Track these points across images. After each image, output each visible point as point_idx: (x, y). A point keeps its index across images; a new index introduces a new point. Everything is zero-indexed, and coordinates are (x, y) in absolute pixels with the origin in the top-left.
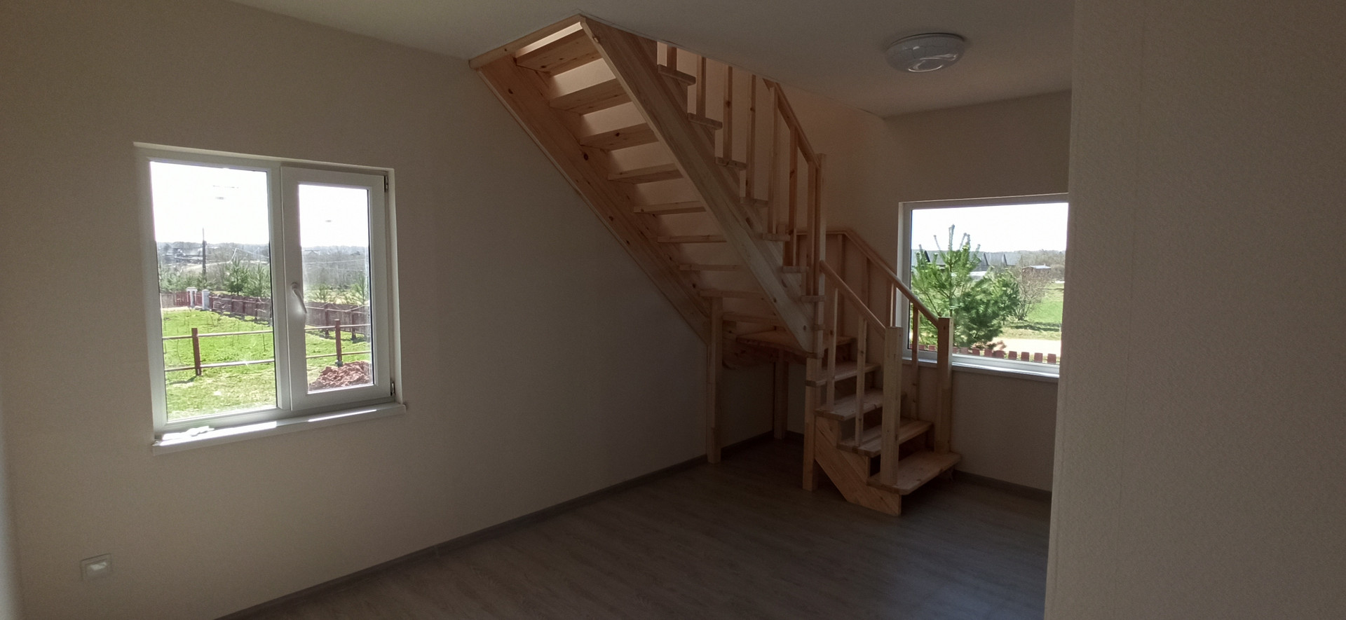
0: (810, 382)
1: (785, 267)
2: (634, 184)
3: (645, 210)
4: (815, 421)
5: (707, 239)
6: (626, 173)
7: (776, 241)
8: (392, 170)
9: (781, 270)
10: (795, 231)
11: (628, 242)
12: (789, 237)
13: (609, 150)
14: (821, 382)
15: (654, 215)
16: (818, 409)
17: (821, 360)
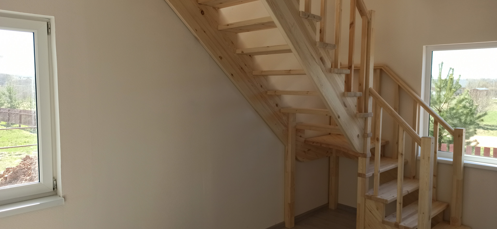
0: (361, 174)
1: (346, 93)
2: (236, 33)
3: (245, 52)
4: (365, 202)
5: (288, 73)
6: (231, 24)
7: (340, 74)
8: (52, 18)
9: (343, 95)
10: (353, 66)
11: (232, 75)
12: (349, 71)
13: (219, 8)
14: (369, 174)
15: (250, 55)
16: (367, 194)
17: (369, 158)
